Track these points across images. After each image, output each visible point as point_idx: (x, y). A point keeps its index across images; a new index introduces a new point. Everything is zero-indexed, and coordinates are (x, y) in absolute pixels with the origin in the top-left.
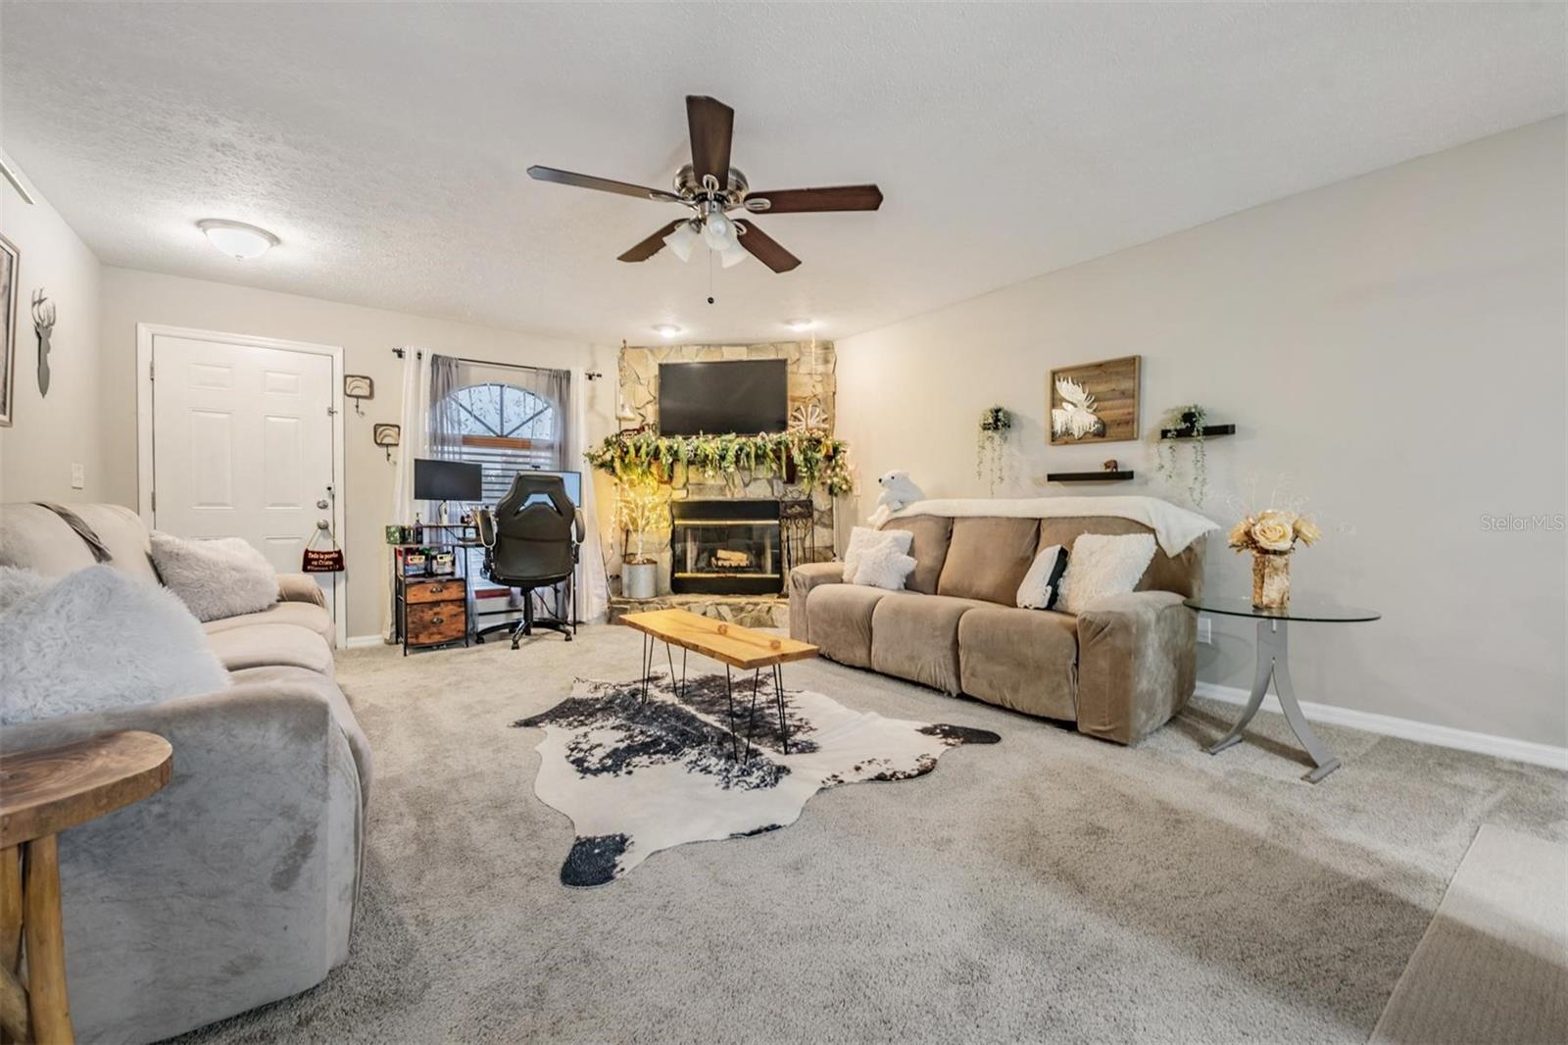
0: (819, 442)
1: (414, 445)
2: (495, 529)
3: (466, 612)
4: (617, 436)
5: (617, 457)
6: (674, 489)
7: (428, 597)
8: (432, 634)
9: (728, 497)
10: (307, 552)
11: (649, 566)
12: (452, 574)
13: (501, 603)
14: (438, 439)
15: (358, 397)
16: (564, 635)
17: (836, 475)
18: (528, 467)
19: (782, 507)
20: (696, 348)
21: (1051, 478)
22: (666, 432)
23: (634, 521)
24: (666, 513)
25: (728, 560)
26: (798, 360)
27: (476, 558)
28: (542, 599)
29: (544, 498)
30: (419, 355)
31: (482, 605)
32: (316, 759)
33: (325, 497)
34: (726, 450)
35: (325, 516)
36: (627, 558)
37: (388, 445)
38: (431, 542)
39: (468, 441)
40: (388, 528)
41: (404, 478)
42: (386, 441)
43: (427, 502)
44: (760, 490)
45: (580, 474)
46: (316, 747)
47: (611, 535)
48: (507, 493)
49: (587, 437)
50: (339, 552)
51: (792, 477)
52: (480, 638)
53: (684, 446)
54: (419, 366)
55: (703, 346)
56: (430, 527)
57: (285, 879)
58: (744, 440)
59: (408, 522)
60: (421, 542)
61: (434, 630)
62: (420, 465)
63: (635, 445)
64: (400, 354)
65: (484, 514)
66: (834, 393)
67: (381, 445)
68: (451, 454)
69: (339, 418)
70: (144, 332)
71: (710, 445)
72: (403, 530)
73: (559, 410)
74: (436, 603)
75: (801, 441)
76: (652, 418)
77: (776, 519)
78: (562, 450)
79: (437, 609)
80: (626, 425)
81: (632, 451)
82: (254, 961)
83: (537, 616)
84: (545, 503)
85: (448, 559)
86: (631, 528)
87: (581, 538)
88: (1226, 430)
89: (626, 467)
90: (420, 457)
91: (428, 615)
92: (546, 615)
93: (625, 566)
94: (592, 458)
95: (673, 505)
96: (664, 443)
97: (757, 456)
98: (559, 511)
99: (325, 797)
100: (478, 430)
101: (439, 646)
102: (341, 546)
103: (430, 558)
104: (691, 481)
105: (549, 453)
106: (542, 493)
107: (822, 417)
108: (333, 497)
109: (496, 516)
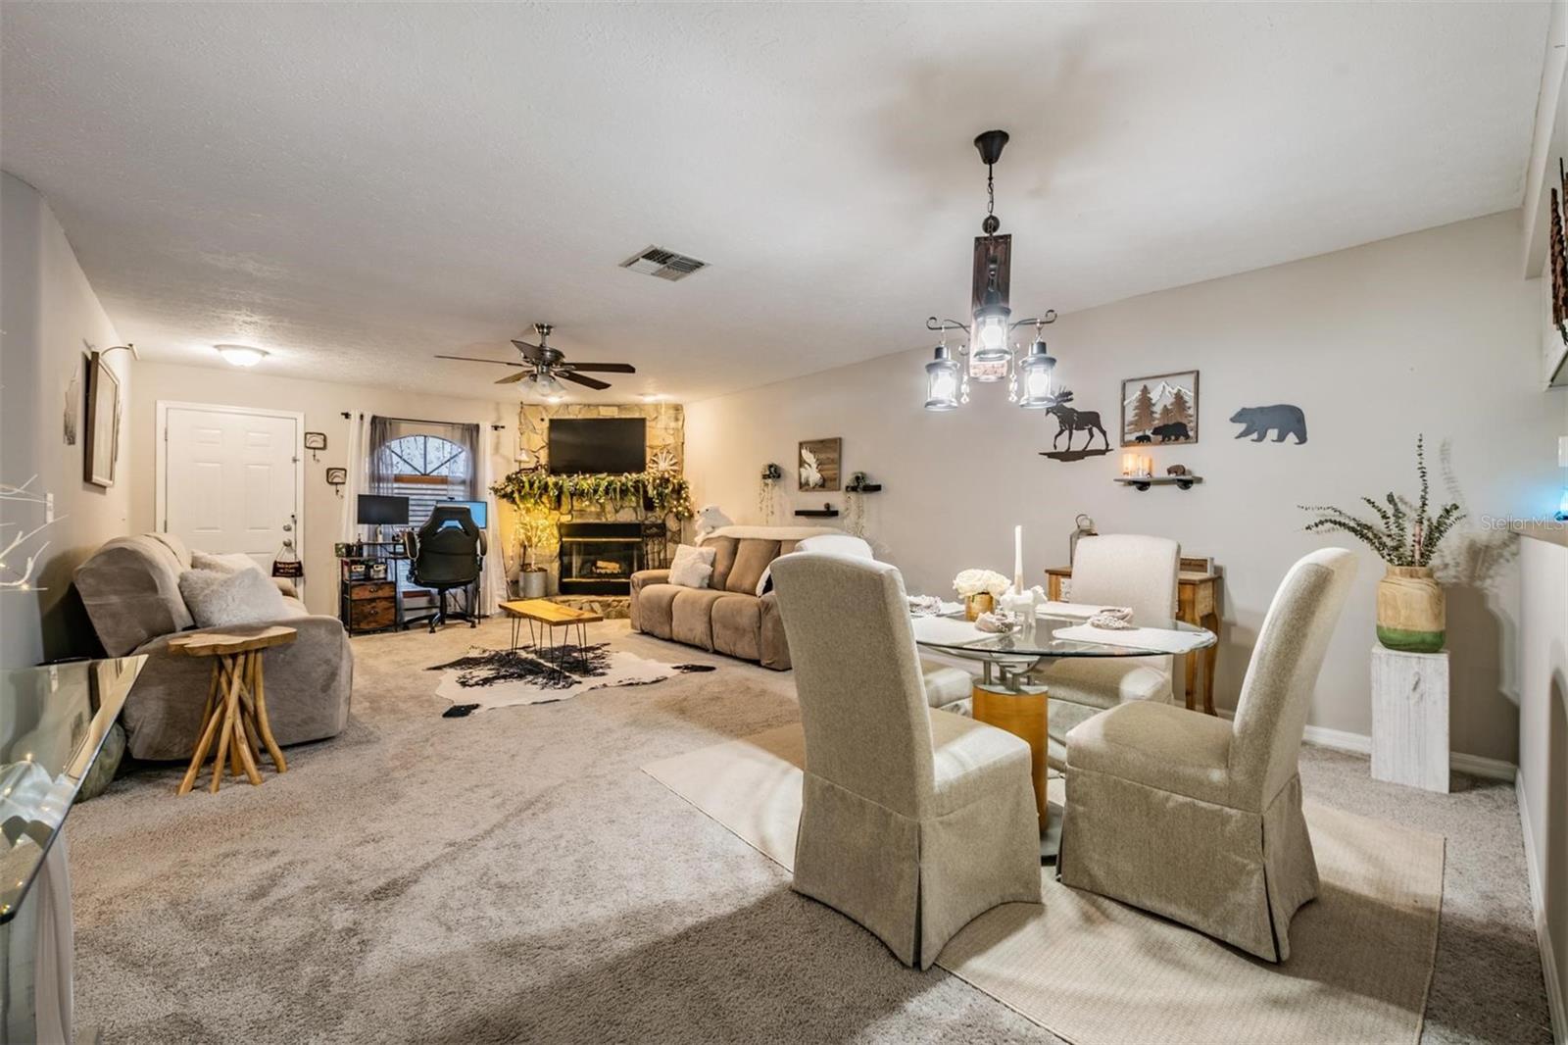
0: (668, 480)
1: (357, 484)
2: (418, 545)
3: (395, 607)
4: (517, 473)
5: (515, 489)
6: (561, 514)
7: (367, 595)
8: (371, 622)
9: (604, 520)
10: (276, 563)
11: (540, 574)
12: (385, 578)
13: (423, 602)
14: (376, 478)
15: (314, 449)
16: (470, 624)
17: (680, 505)
18: (445, 498)
19: (643, 528)
20: (579, 407)
21: (798, 513)
22: (553, 471)
23: (529, 539)
24: (556, 532)
25: (606, 568)
26: (656, 418)
27: (403, 568)
28: (455, 599)
29: (456, 523)
30: (362, 417)
31: (408, 603)
32: (338, 643)
33: (289, 522)
34: (598, 485)
35: (288, 536)
36: (524, 567)
37: (337, 484)
38: (369, 555)
39: (398, 479)
40: (337, 545)
41: (349, 508)
42: (336, 480)
43: (366, 526)
44: (627, 516)
45: (486, 503)
46: (338, 638)
47: (512, 549)
48: (428, 518)
49: (492, 474)
50: (299, 563)
51: (649, 505)
52: (406, 626)
53: (568, 482)
54: (362, 425)
55: (585, 405)
56: (369, 544)
57: (326, 688)
58: (612, 478)
59: (352, 541)
60: (361, 555)
61: (371, 619)
62: (363, 500)
63: (529, 481)
64: (347, 415)
65: (410, 535)
66: (683, 443)
67: (332, 483)
68: (389, 489)
69: (300, 464)
70: (161, 406)
71: (587, 482)
72: (349, 548)
73: (470, 456)
74: (373, 600)
75: (654, 480)
76: (544, 460)
77: (639, 537)
78: (472, 485)
79: (374, 604)
80: (523, 466)
81: (527, 485)
83: (450, 610)
84: (456, 527)
85: (382, 567)
86: (526, 543)
87: (484, 552)
88: (877, 488)
89: (522, 498)
90: (362, 493)
91: (367, 608)
92: (458, 610)
93: (522, 574)
94: (496, 491)
95: (560, 526)
96: (551, 480)
97: (622, 491)
98: (466, 533)
99: (341, 658)
100: (407, 470)
101: (374, 631)
102: (301, 558)
103: (369, 568)
104: (575, 508)
105: (462, 488)
106: (454, 519)
107: (672, 462)
108: (295, 522)
109: (419, 536)
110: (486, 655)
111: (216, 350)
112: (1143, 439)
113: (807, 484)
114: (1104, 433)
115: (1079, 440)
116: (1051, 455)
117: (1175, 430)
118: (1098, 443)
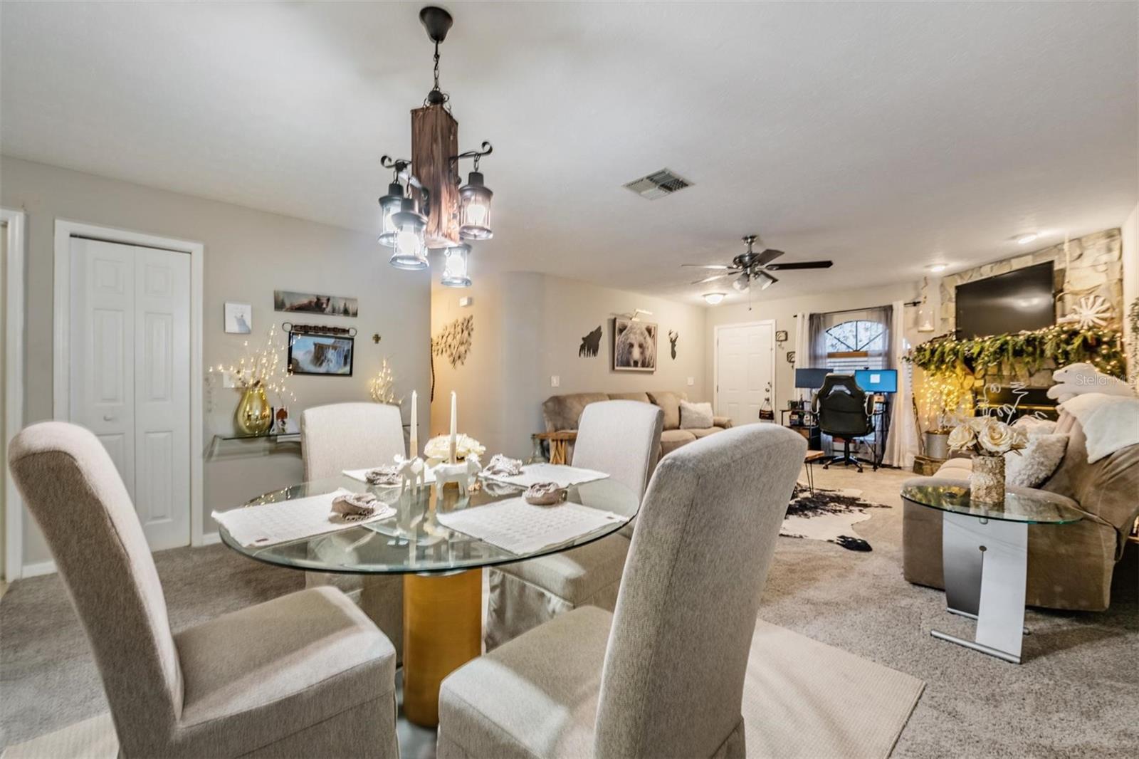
4: (926, 343)
5: (930, 358)
6: (976, 379)
10: (761, 411)
14: (814, 357)
15: (781, 341)
20: (990, 266)
24: (971, 397)
26: (1080, 255)
29: (842, 388)
30: (803, 315)
33: (768, 387)
35: (768, 395)
39: (832, 356)
40: (788, 401)
42: (790, 360)
43: (801, 389)
45: (896, 371)
49: (905, 345)
50: (772, 412)
54: (804, 321)
55: (997, 262)
59: (797, 399)
62: (800, 371)
64: (795, 316)
66: (1120, 280)
67: (788, 362)
68: (819, 364)
69: (774, 351)
70: (716, 329)
78: (888, 356)
83: (851, 457)
85: (810, 418)
89: (928, 365)
90: (802, 368)
94: (908, 359)
95: (973, 391)
98: (851, 396)
100: (843, 349)
102: (773, 408)
103: (801, 417)
104: (989, 373)
105: (880, 359)
106: (840, 385)
107: (1107, 305)
108: (771, 386)
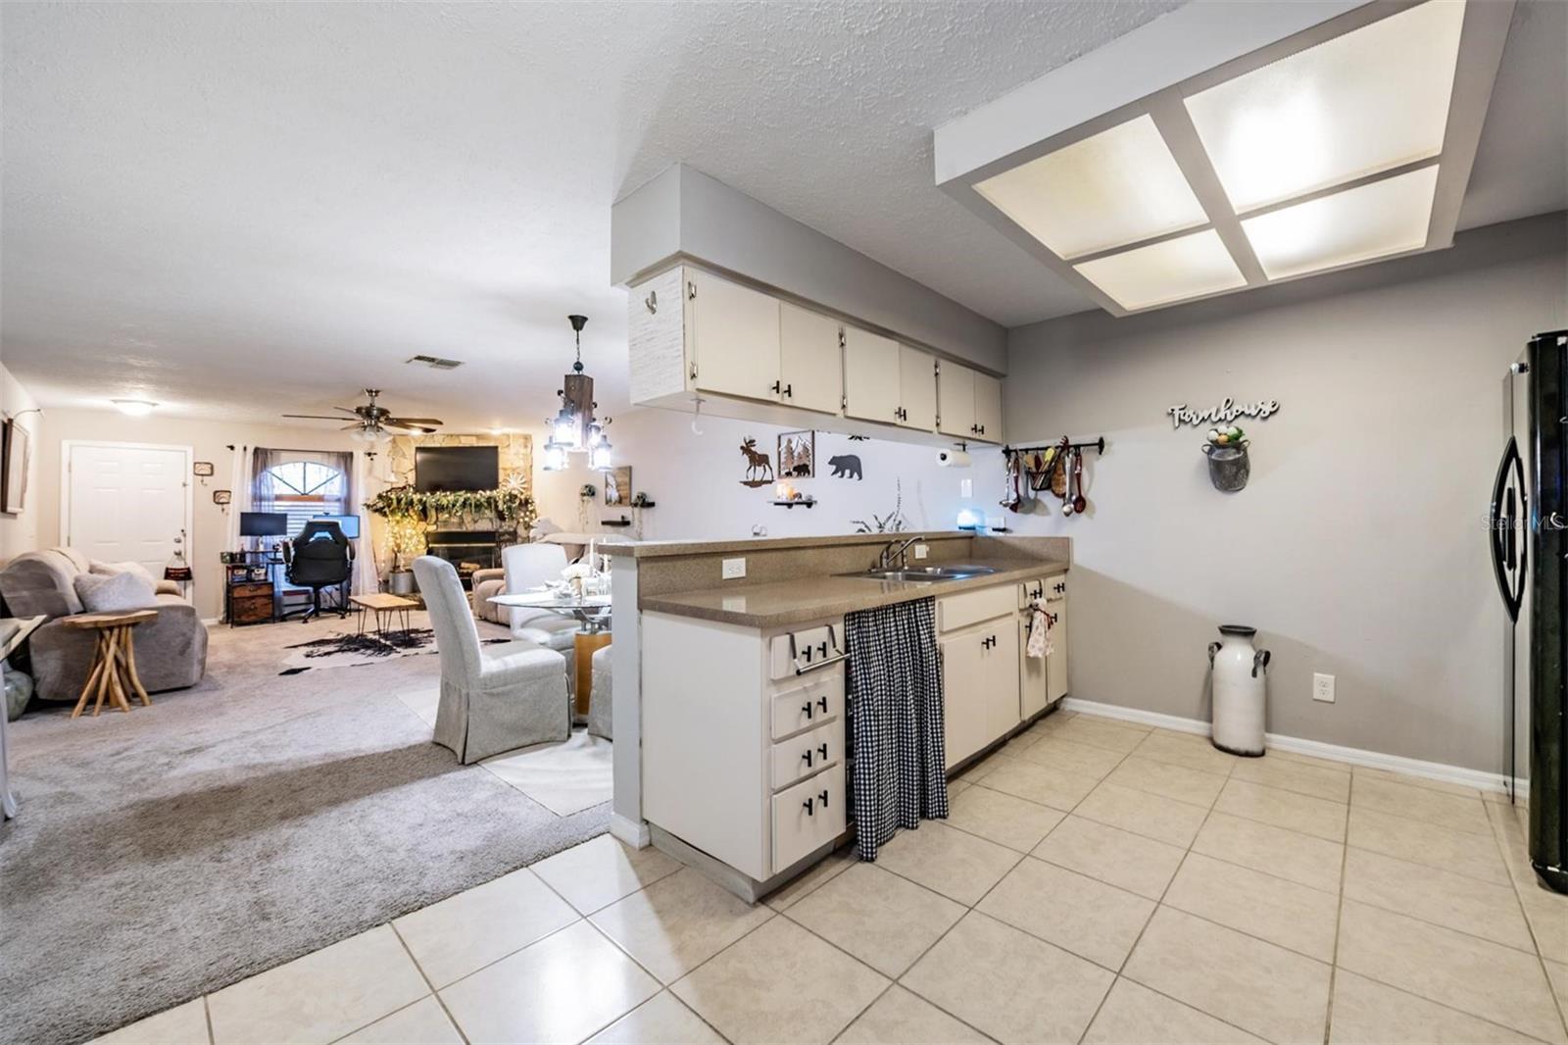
0: (516, 496)
1: (241, 502)
3: (273, 603)
4: (387, 492)
5: (386, 505)
6: (428, 524)
7: (247, 593)
8: (251, 615)
9: (464, 529)
10: (167, 569)
11: (407, 574)
12: (266, 580)
13: (302, 599)
14: (258, 498)
15: (202, 475)
16: (340, 616)
17: (527, 516)
18: (322, 513)
19: (497, 535)
21: (604, 523)
22: (416, 490)
23: (398, 546)
24: (423, 539)
25: (468, 568)
26: (507, 446)
27: (281, 569)
28: (331, 597)
29: (326, 535)
30: (245, 449)
31: (287, 600)
33: (180, 535)
34: (457, 501)
35: (179, 547)
36: (395, 568)
37: (222, 503)
38: (252, 561)
39: (278, 498)
40: (222, 554)
41: (235, 523)
42: (221, 501)
43: (249, 538)
44: (484, 525)
45: (359, 517)
47: (384, 555)
48: (301, 531)
49: (365, 491)
50: (188, 569)
51: (501, 516)
52: (283, 619)
53: (430, 499)
54: (245, 455)
55: (448, 436)
56: (251, 553)
58: (469, 495)
59: (236, 550)
60: (244, 561)
61: (251, 613)
62: (244, 515)
63: (397, 498)
64: (232, 448)
65: (286, 545)
66: (531, 466)
67: (218, 503)
68: (267, 508)
69: (190, 488)
70: (65, 444)
71: (446, 498)
72: (232, 555)
73: (345, 478)
74: (253, 597)
75: (505, 496)
76: (412, 480)
77: (493, 542)
78: (347, 503)
79: (253, 601)
80: (394, 486)
81: (395, 502)
82: (173, 674)
83: (323, 606)
84: (326, 538)
85: (263, 571)
86: (396, 549)
87: (352, 557)
88: (652, 505)
89: (393, 512)
90: (245, 511)
91: (247, 604)
92: (334, 605)
93: (391, 574)
94: (368, 506)
95: (427, 535)
96: (416, 497)
97: (476, 506)
98: (337, 542)
101: (255, 623)
102: (190, 564)
103: (250, 571)
104: (440, 519)
105: (337, 504)
106: (325, 531)
107: (524, 480)
108: (185, 535)
109: (294, 544)
110: (339, 637)
111: (112, 403)
112: (789, 474)
113: (611, 501)
114: (771, 469)
115: (759, 473)
116: (746, 483)
117: (802, 470)
118: (768, 477)
